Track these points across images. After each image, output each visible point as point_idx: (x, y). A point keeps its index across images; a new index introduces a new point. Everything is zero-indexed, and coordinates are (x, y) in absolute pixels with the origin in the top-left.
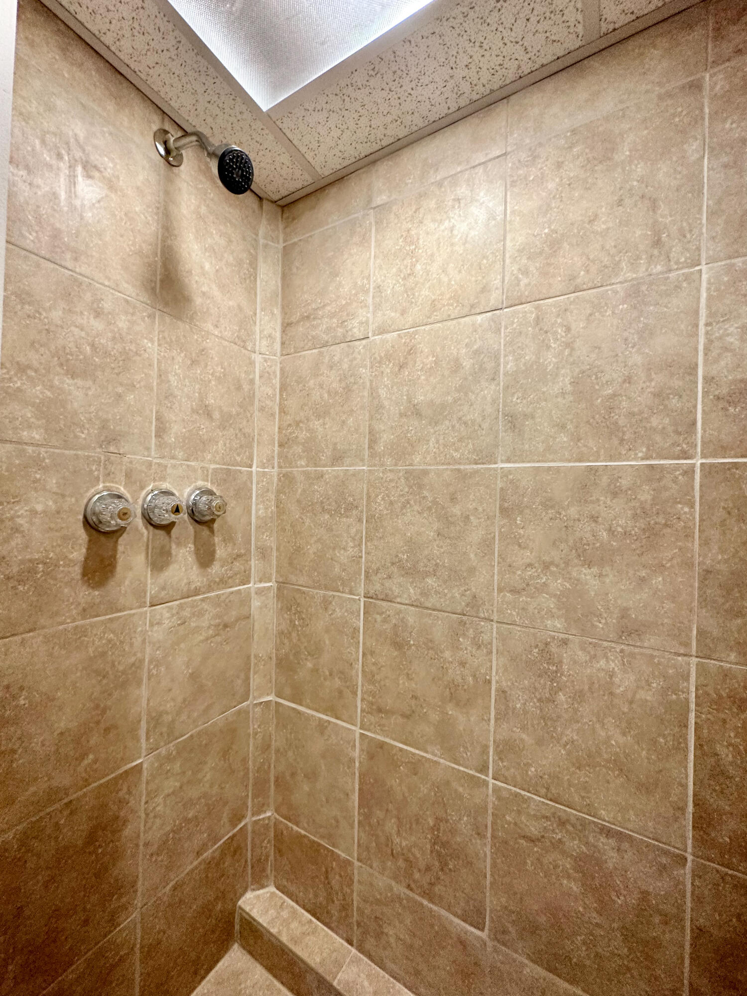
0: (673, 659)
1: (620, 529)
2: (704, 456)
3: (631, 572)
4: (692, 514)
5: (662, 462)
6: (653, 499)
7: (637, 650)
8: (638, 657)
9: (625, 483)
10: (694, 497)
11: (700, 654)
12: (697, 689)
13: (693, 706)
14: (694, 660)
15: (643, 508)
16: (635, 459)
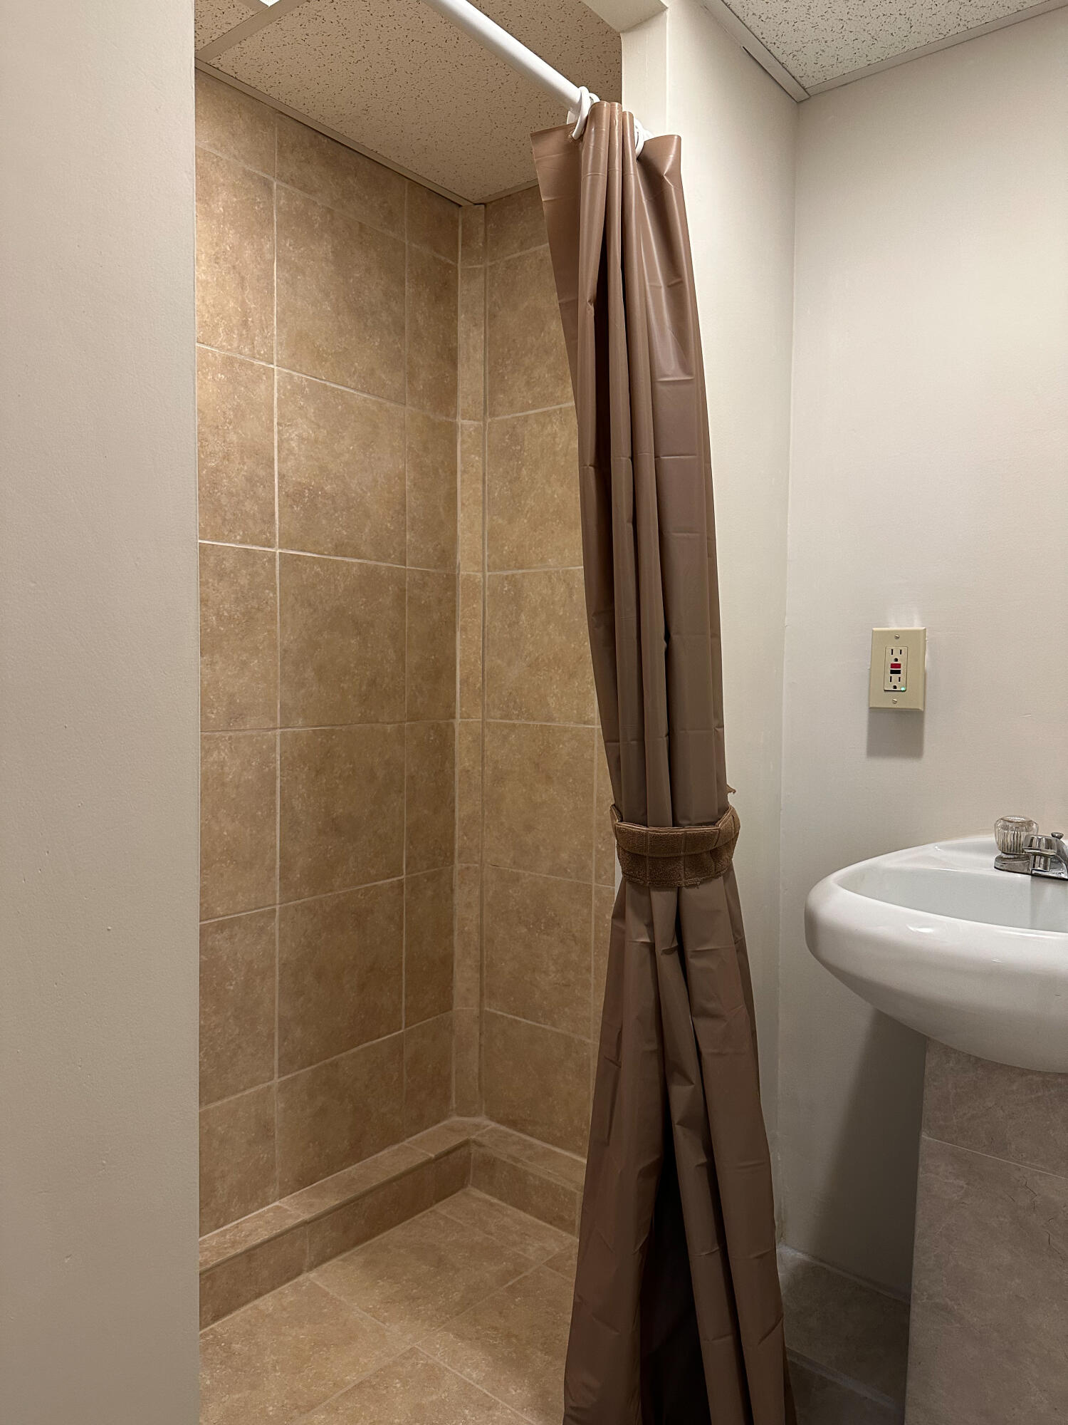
0: (265, 735)
1: (226, 614)
2: (280, 547)
3: (235, 656)
4: (275, 598)
5: (254, 548)
6: (249, 584)
7: (241, 734)
8: (242, 740)
9: (228, 564)
10: (275, 584)
11: (282, 726)
12: (281, 757)
13: (278, 773)
14: (279, 731)
15: (242, 592)
16: (234, 542)
